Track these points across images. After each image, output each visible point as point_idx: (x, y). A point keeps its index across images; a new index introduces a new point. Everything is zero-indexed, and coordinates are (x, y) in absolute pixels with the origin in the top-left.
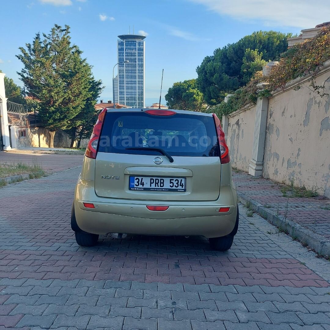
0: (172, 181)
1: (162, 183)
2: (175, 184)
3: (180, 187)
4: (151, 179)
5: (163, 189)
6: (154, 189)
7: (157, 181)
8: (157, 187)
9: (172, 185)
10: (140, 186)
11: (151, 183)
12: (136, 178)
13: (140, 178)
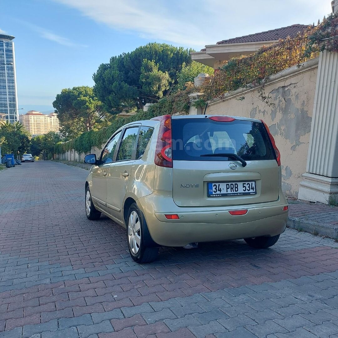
0: (244, 185)
1: (236, 188)
2: (247, 188)
3: (251, 191)
4: (227, 185)
5: (238, 193)
6: (231, 194)
7: (232, 186)
8: (232, 192)
9: (244, 189)
10: (218, 192)
11: (227, 189)
12: (213, 184)
13: (217, 184)
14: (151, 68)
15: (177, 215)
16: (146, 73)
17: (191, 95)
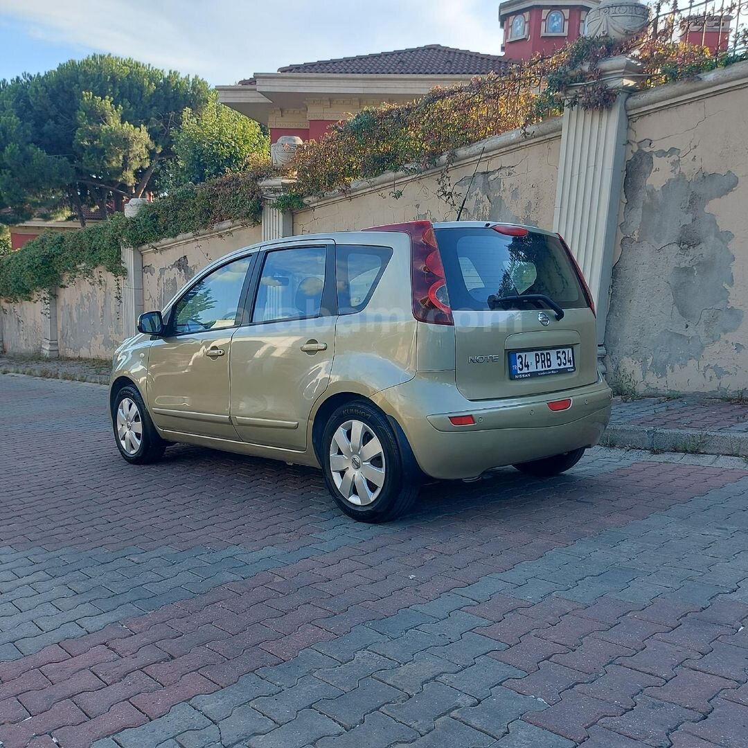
0: (559, 355)
1: (549, 360)
2: (563, 361)
3: (568, 365)
4: (536, 355)
5: (551, 370)
6: (542, 372)
7: (543, 356)
8: (544, 369)
9: (559, 361)
10: (525, 370)
11: (537, 362)
12: (518, 355)
13: (523, 355)
14: (104, 116)
15: (471, 416)
16: (91, 125)
17: (264, 183)
